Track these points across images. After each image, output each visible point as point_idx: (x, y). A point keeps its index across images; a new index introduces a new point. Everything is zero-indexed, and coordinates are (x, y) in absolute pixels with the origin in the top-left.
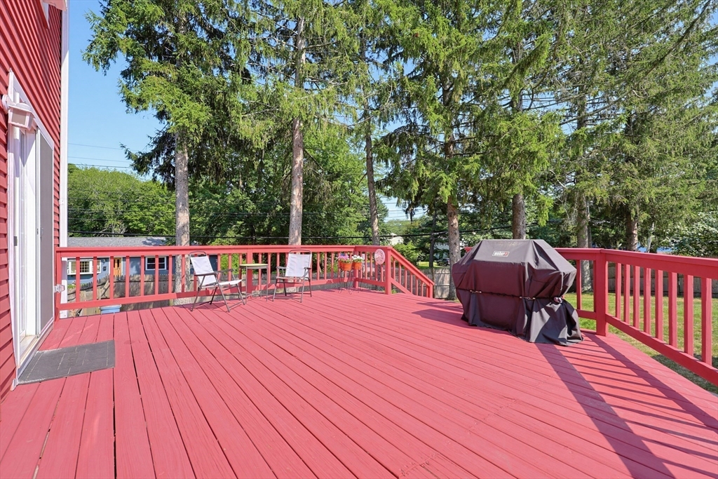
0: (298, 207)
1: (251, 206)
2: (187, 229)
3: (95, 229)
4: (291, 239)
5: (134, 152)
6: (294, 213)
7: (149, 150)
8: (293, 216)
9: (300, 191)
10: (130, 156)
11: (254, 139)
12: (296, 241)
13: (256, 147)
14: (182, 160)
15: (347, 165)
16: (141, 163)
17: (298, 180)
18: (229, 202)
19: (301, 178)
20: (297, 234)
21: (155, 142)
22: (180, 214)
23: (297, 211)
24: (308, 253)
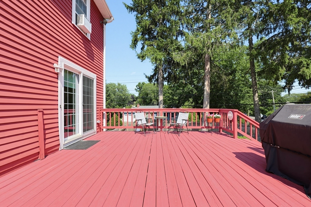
0: (207, 90)
1: (195, 91)
2: (162, 102)
3: (150, 103)
4: (204, 106)
5: (147, 76)
6: (205, 93)
7: (152, 74)
8: (205, 95)
9: (208, 82)
10: (146, 77)
11: (180, 62)
12: (207, 106)
13: (181, 65)
14: (160, 76)
15: (246, 65)
16: (150, 79)
17: (207, 77)
18: (186, 90)
19: (209, 76)
20: (207, 103)
21: (154, 71)
22: (160, 97)
23: (207, 92)
24: (188, 112)
